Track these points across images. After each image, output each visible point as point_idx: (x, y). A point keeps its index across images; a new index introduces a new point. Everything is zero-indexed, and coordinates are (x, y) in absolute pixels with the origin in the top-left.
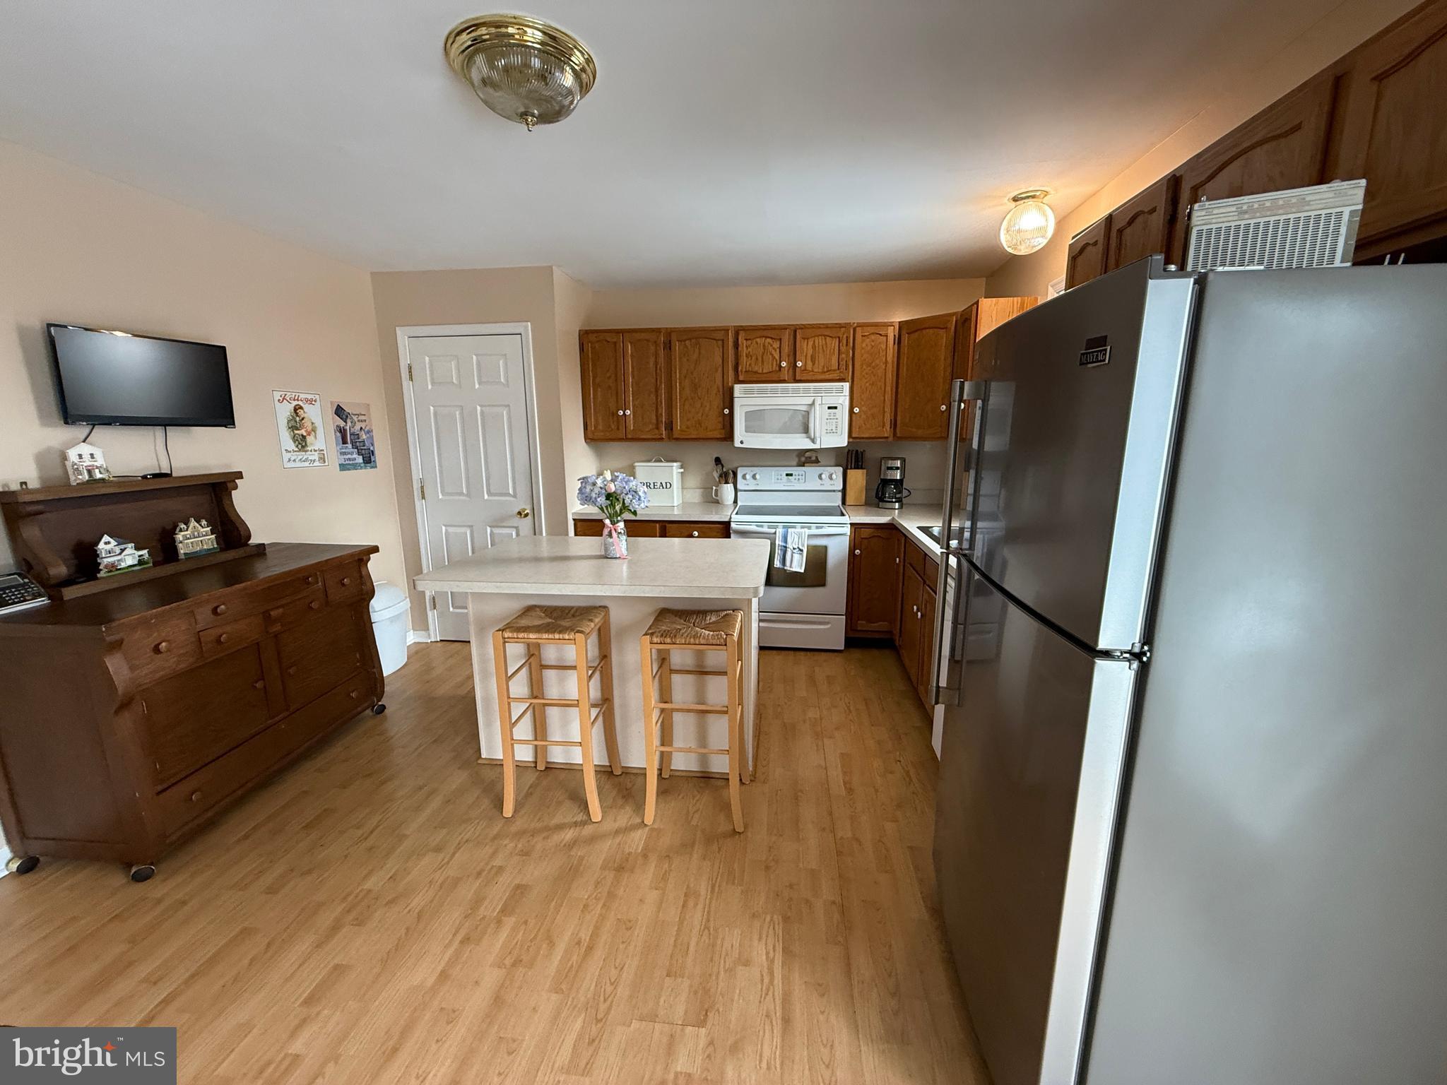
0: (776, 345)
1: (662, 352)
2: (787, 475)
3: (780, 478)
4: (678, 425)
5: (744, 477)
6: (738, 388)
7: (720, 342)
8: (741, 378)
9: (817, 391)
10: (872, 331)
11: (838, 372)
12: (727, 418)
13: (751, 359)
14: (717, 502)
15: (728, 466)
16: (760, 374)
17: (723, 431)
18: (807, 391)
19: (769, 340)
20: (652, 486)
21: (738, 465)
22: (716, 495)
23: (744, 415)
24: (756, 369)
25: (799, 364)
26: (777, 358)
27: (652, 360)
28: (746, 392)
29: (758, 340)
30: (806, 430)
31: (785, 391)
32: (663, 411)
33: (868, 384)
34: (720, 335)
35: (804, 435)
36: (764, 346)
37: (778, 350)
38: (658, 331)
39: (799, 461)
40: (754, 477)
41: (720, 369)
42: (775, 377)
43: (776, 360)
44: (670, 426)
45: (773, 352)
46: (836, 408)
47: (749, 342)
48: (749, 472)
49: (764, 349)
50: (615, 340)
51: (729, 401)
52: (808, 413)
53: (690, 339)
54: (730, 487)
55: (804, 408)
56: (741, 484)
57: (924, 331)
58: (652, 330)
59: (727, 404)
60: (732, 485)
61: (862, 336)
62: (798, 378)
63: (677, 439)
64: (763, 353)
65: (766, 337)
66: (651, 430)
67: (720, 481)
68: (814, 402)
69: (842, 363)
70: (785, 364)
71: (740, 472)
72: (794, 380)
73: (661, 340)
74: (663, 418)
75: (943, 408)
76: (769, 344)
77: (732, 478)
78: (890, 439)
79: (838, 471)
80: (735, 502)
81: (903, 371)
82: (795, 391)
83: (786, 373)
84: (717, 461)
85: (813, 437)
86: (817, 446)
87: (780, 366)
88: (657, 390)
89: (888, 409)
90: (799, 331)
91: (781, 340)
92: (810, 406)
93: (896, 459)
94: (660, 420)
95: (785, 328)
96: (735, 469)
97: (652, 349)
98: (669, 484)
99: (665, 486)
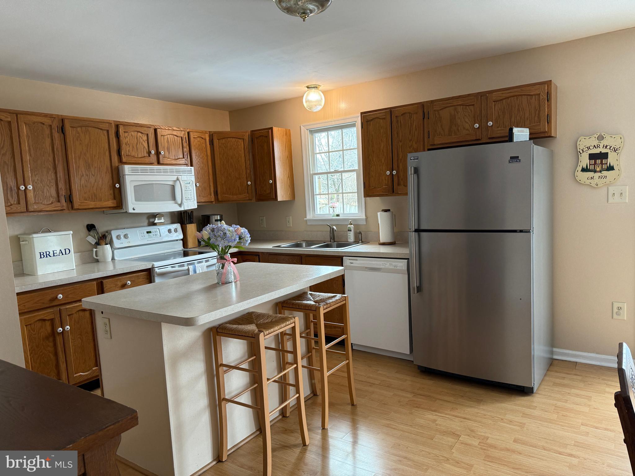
0: (145, 138)
1: (56, 135)
2: (148, 232)
3: (143, 235)
4: (77, 197)
5: (118, 237)
6: (126, 168)
7: (105, 132)
8: (124, 160)
9: (178, 171)
10: (199, 136)
11: (184, 159)
12: (117, 193)
13: (129, 147)
14: (97, 261)
15: (101, 228)
16: (136, 158)
17: (115, 201)
18: (172, 171)
19: (139, 134)
20: (51, 254)
21: (112, 228)
23: (133, 188)
24: (133, 154)
25: (162, 153)
26: (146, 146)
27: (48, 141)
28: (133, 171)
29: (133, 133)
30: (174, 198)
31: (152, 171)
32: (61, 185)
33: (199, 168)
34: (106, 127)
35: (173, 202)
36: (137, 138)
37: (146, 142)
38: (51, 116)
39: (149, 221)
40: (126, 236)
41: (108, 153)
42: (147, 160)
43: (146, 149)
44: (70, 199)
45: (143, 143)
46: (189, 183)
47: (126, 134)
48: (122, 233)
49: (137, 140)
50: (10, 119)
51: (119, 177)
52: (173, 187)
53: (81, 127)
55: (171, 183)
56: (117, 243)
57: (229, 139)
58: (46, 115)
59: (117, 180)
60: (109, 245)
61: (194, 138)
62: (161, 162)
63: (75, 210)
64: (137, 144)
65: (138, 132)
66: (52, 203)
67: (98, 244)
68: (178, 179)
69: (185, 154)
70: (153, 152)
71: (114, 234)
72: (159, 163)
73: (56, 124)
74: (63, 192)
75: (249, 183)
76: (140, 137)
77: (108, 239)
78: (214, 203)
79: (178, 226)
80: (113, 259)
81: (218, 161)
82: (165, 171)
83: (153, 158)
84: (91, 228)
85: (180, 203)
86: (182, 209)
87: (149, 153)
88: (55, 168)
89: (212, 184)
90: (158, 130)
91: (147, 135)
92: (175, 181)
93: (218, 215)
94: (61, 193)
95: (148, 127)
96: (109, 232)
97: (47, 132)
98: (67, 251)
99: (64, 253)
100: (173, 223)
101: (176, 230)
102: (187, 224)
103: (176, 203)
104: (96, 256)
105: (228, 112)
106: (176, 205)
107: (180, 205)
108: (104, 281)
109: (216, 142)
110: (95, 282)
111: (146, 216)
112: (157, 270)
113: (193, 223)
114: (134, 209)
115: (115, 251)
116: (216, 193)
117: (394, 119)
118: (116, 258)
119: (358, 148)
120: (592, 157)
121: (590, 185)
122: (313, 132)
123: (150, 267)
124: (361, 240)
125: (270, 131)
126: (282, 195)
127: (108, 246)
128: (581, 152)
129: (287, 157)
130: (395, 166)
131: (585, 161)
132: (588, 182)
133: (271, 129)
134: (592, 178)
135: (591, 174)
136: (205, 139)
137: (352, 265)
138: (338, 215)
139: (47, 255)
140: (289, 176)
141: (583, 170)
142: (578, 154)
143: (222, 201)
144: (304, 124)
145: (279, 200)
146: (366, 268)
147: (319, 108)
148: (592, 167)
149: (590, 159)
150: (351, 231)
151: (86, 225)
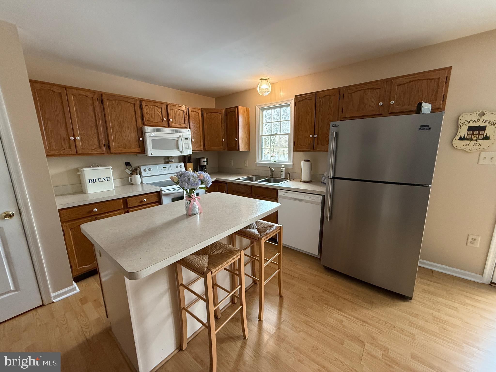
0: (160, 110)
1: (97, 105)
2: (163, 167)
3: (160, 169)
4: (113, 146)
5: (145, 170)
6: (147, 129)
7: (132, 105)
8: (146, 123)
9: (180, 132)
10: (195, 111)
11: (185, 124)
12: (141, 143)
13: (149, 115)
14: (132, 184)
15: (134, 164)
16: (154, 122)
17: (140, 149)
18: (176, 131)
19: (156, 108)
20: (97, 181)
21: (141, 164)
22: (131, 181)
23: (151, 141)
24: (152, 120)
25: (171, 120)
26: (161, 115)
27: (91, 108)
28: (151, 130)
29: (151, 106)
30: (178, 148)
31: (164, 131)
32: (102, 137)
33: (194, 130)
34: (133, 101)
35: (177, 150)
36: (154, 110)
37: (161, 113)
38: (93, 92)
39: (165, 161)
40: (150, 170)
41: (134, 118)
42: (161, 124)
43: (160, 117)
44: (108, 146)
45: (159, 113)
46: (187, 139)
47: (147, 107)
48: (147, 167)
49: (155, 111)
50: (60, 91)
51: (141, 134)
52: (177, 141)
53: (115, 100)
54: (138, 176)
55: (176, 139)
56: (144, 174)
57: (212, 113)
58: (89, 91)
59: (140, 135)
60: (139, 175)
61: (192, 112)
63: (113, 153)
64: (154, 114)
65: (155, 106)
66: (95, 149)
67: (132, 174)
68: (180, 136)
69: (186, 121)
70: (165, 119)
71: (142, 168)
72: (169, 126)
73: (96, 97)
74: (103, 142)
75: (224, 140)
77: (138, 172)
78: (203, 151)
79: (182, 164)
80: (141, 183)
81: (206, 127)
82: (172, 131)
83: (165, 123)
84: (127, 164)
85: (181, 151)
86: (183, 154)
87: (163, 120)
88: (97, 126)
89: (202, 140)
90: (168, 106)
91: (161, 108)
92: (178, 138)
93: (205, 158)
94: (101, 142)
95: (162, 103)
96: (139, 167)
97: (91, 102)
98: (109, 179)
99: (106, 180)
100: (180, 162)
101: (181, 166)
102: (187, 163)
103: (179, 151)
105: (214, 98)
107: (181, 152)
108: (128, 199)
109: (205, 115)
110: (121, 200)
111: (163, 158)
112: (163, 192)
113: (191, 162)
114: (152, 154)
115: (143, 178)
116: (204, 146)
117: (318, 99)
118: (144, 182)
119: (291, 120)
120: (471, 129)
121: (465, 151)
122: (262, 110)
123: (159, 190)
124: (289, 178)
125: (237, 108)
126: (242, 147)
128: (461, 125)
129: (247, 125)
130: (316, 132)
131: (464, 131)
132: (463, 148)
134: (468, 145)
135: (466, 142)
136: (199, 113)
137: (284, 195)
138: (275, 161)
139: (94, 181)
140: (247, 137)
141: (461, 139)
142: (457, 126)
144: (257, 105)
145: (240, 151)
146: (293, 198)
147: (267, 93)
148: (469, 137)
149: (468, 130)
150: (283, 171)
151: (125, 163)
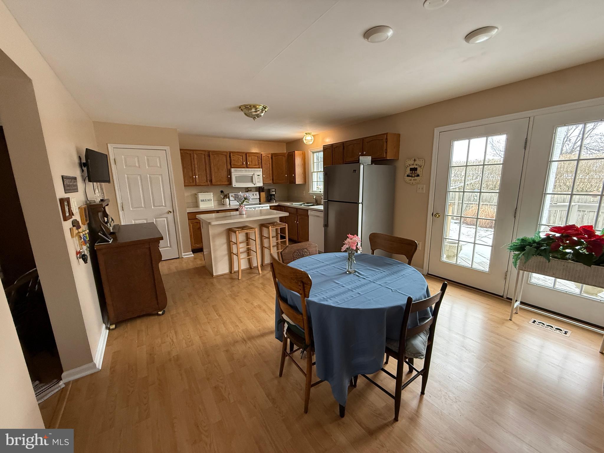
1: (207, 158)
4: (214, 181)
5: (232, 196)
6: (233, 170)
7: (225, 156)
8: (232, 166)
9: (254, 171)
10: (266, 155)
11: (258, 166)
12: (229, 179)
13: (235, 161)
14: (224, 204)
15: (226, 193)
17: (228, 182)
18: (252, 171)
20: (205, 201)
21: (230, 192)
23: (235, 177)
24: (236, 164)
25: (248, 163)
26: (242, 161)
27: (204, 160)
28: (235, 171)
29: (236, 156)
30: (252, 182)
31: (243, 171)
32: (208, 176)
33: (265, 169)
34: (225, 154)
35: (252, 183)
37: (242, 159)
38: (205, 151)
39: (245, 190)
41: (226, 164)
42: (242, 166)
44: (211, 181)
46: (259, 175)
47: (234, 156)
48: (233, 194)
50: (190, 153)
51: (230, 173)
52: (252, 177)
53: (216, 154)
55: (251, 175)
56: (231, 198)
57: (278, 156)
58: (203, 151)
61: (263, 157)
62: (248, 167)
63: (214, 185)
64: (238, 160)
65: (239, 155)
66: (204, 183)
67: (224, 198)
68: (254, 174)
69: (259, 163)
70: (244, 163)
71: (230, 195)
72: (247, 168)
73: (207, 153)
74: (209, 179)
75: (286, 175)
76: (239, 157)
77: (228, 197)
78: (272, 184)
79: (257, 193)
80: (229, 204)
81: (274, 165)
82: (249, 171)
83: (245, 166)
84: (222, 192)
86: (256, 186)
88: (206, 170)
89: (271, 176)
90: (247, 154)
91: (242, 156)
92: (253, 175)
93: (273, 189)
94: (208, 179)
95: (243, 153)
96: (228, 194)
97: (203, 157)
98: (210, 200)
99: (209, 200)
100: (256, 191)
101: (256, 195)
102: (261, 192)
104: (223, 202)
105: (285, 143)
106: (253, 184)
107: (255, 184)
109: (274, 157)
111: (244, 188)
113: (264, 192)
114: (235, 185)
115: (230, 201)
116: (273, 180)
117: (333, 149)
118: (231, 204)
120: (411, 169)
123: (237, 208)
125: (294, 153)
126: (299, 180)
127: (228, 199)
128: (407, 167)
129: (303, 164)
131: (408, 172)
132: (409, 182)
133: (294, 152)
134: (411, 180)
135: (410, 178)
136: (269, 157)
137: (311, 214)
138: (320, 192)
139: (203, 201)
140: (303, 173)
141: (408, 176)
142: (405, 168)
143: (275, 183)
144: (310, 149)
145: (296, 183)
147: (311, 143)
148: (411, 175)
149: (410, 170)
151: (220, 191)
